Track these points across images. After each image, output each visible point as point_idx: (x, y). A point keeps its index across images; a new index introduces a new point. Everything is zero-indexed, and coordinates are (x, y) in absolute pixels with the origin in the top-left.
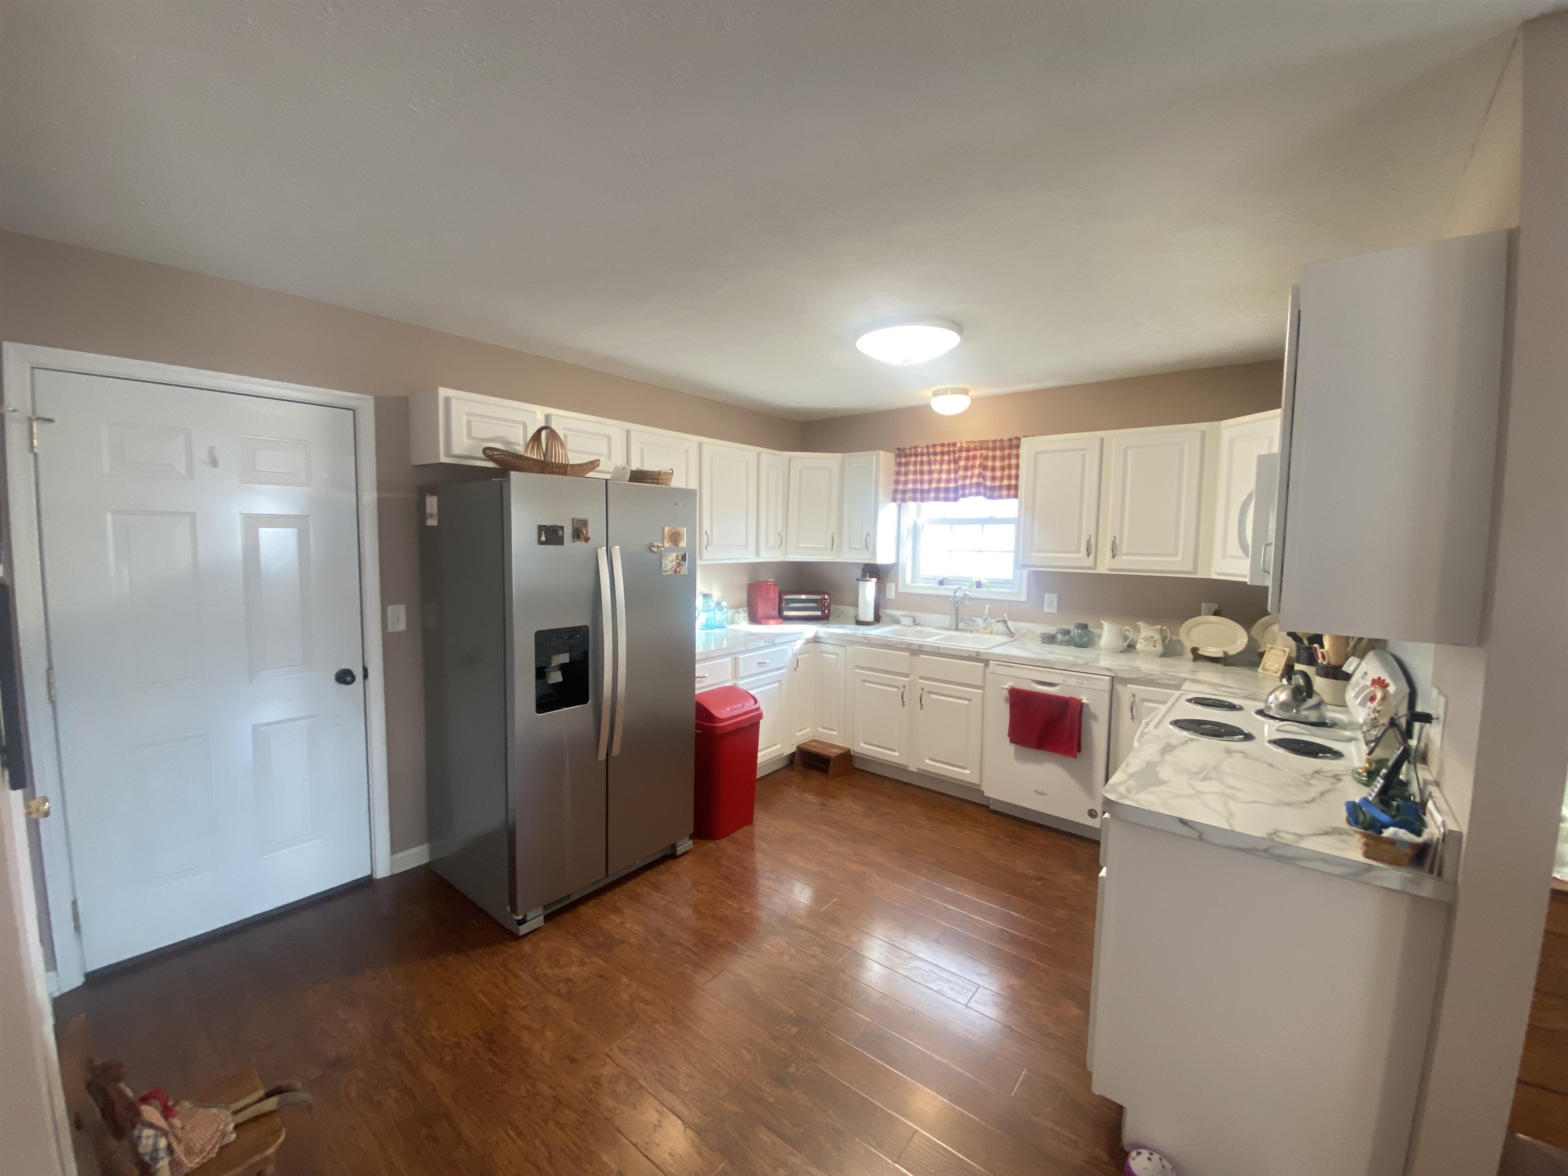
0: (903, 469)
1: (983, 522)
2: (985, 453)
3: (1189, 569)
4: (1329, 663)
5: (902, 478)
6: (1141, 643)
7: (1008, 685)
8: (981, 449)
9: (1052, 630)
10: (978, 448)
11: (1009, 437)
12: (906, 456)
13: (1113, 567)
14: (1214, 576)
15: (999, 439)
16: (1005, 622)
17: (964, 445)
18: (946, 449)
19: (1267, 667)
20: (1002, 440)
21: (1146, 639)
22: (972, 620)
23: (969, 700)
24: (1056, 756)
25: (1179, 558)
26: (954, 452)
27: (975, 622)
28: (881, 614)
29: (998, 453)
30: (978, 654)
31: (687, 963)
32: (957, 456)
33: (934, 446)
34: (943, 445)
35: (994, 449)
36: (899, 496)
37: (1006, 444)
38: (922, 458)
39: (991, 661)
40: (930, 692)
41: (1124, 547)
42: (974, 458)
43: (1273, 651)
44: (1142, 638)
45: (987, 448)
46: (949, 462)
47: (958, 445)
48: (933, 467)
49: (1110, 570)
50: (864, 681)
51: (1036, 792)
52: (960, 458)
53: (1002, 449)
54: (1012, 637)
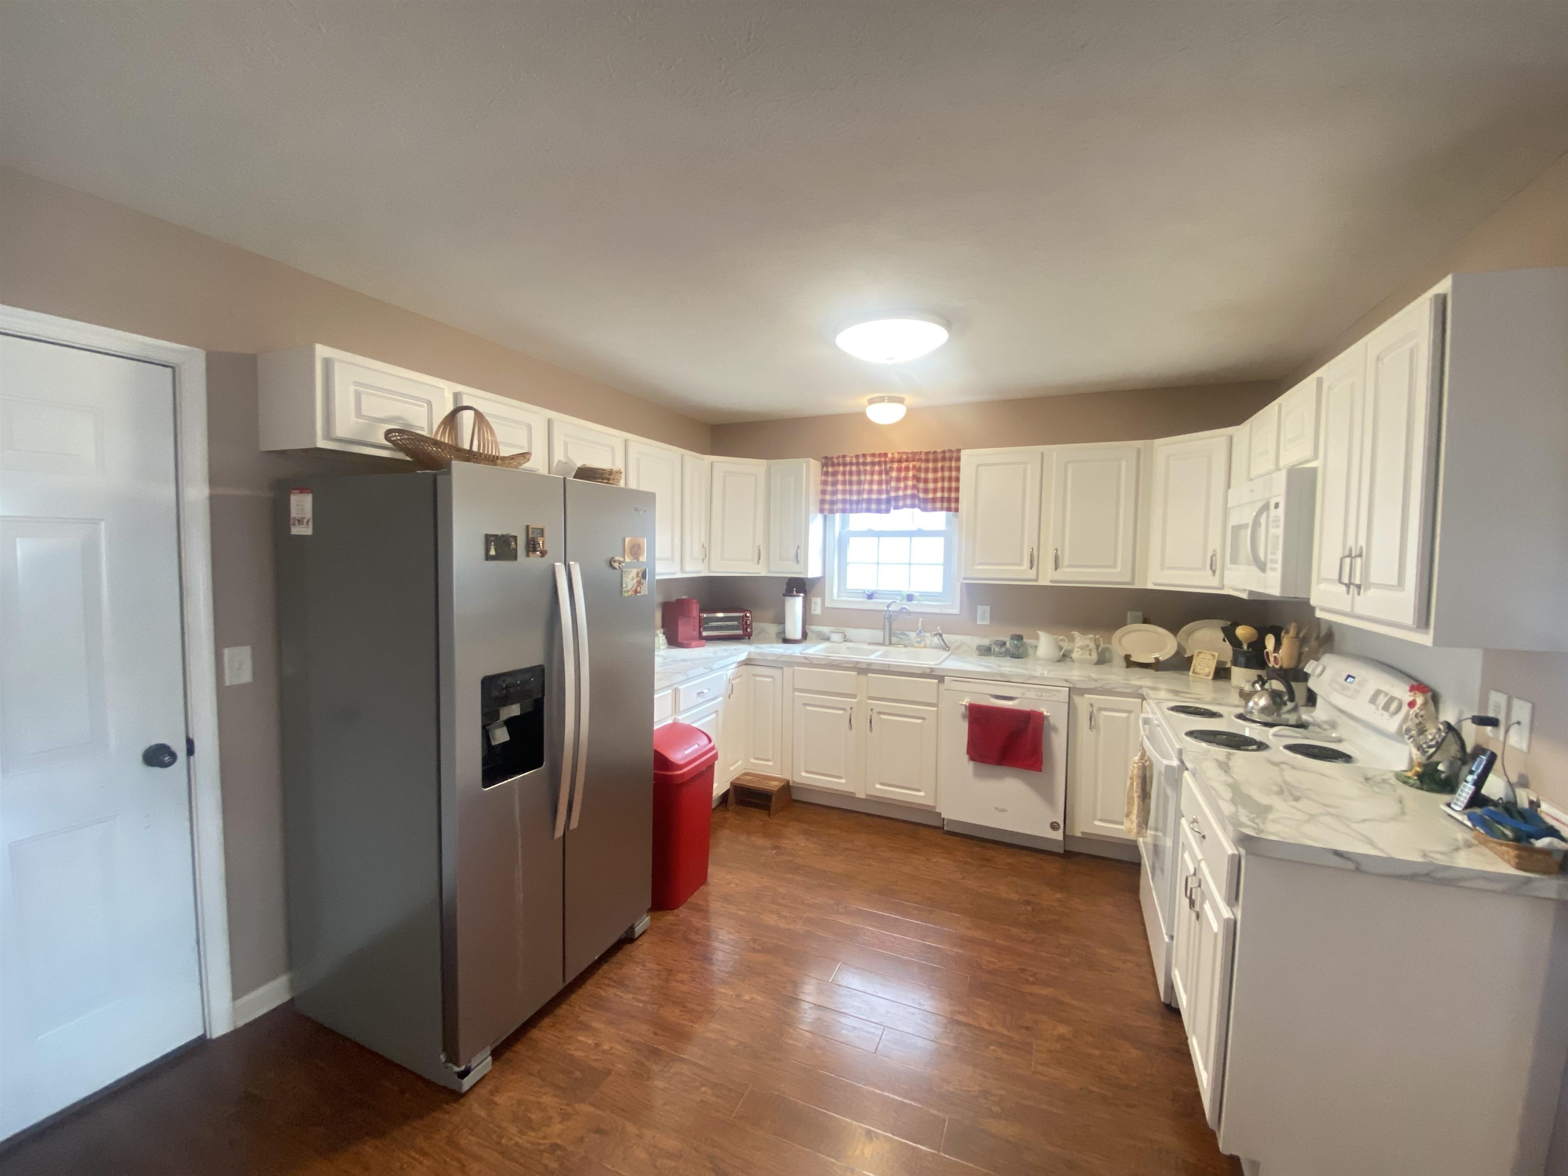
0: (830, 479)
1: (910, 534)
2: (917, 464)
3: (1127, 579)
4: (1281, 667)
5: (829, 488)
6: (1077, 652)
7: (966, 701)
8: (914, 460)
9: (986, 642)
10: (911, 459)
11: (943, 450)
12: (833, 465)
13: (1055, 578)
14: (1150, 586)
15: (932, 451)
16: (941, 635)
17: (896, 456)
18: (877, 460)
19: (1197, 670)
20: (935, 452)
21: (1082, 648)
22: (905, 634)
23: (923, 718)
24: (1018, 771)
25: (1118, 570)
26: (885, 463)
27: (907, 636)
28: (808, 631)
29: (931, 465)
30: (932, 670)
31: (703, 1085)
32: (888, 466)
33: (864, 456)
34: (873, 455)
35: (927, 461)
36: (827, 507)
37: (940, 456)
38: (851, 468)
39: (946, 677)
40: (880, 713)
41: (1065, 560)
42: (907, 469)
43: (1201, 656)
44: (1078, 648)
45: (920, 460)
46: (880, 473)
47: (890, 455)
48: (863, 478)
49: (1052, 581)
50: (805, 705)
51: (997, 809)
52: (891, 469)
53: (935, 460)
54: (948, 650)
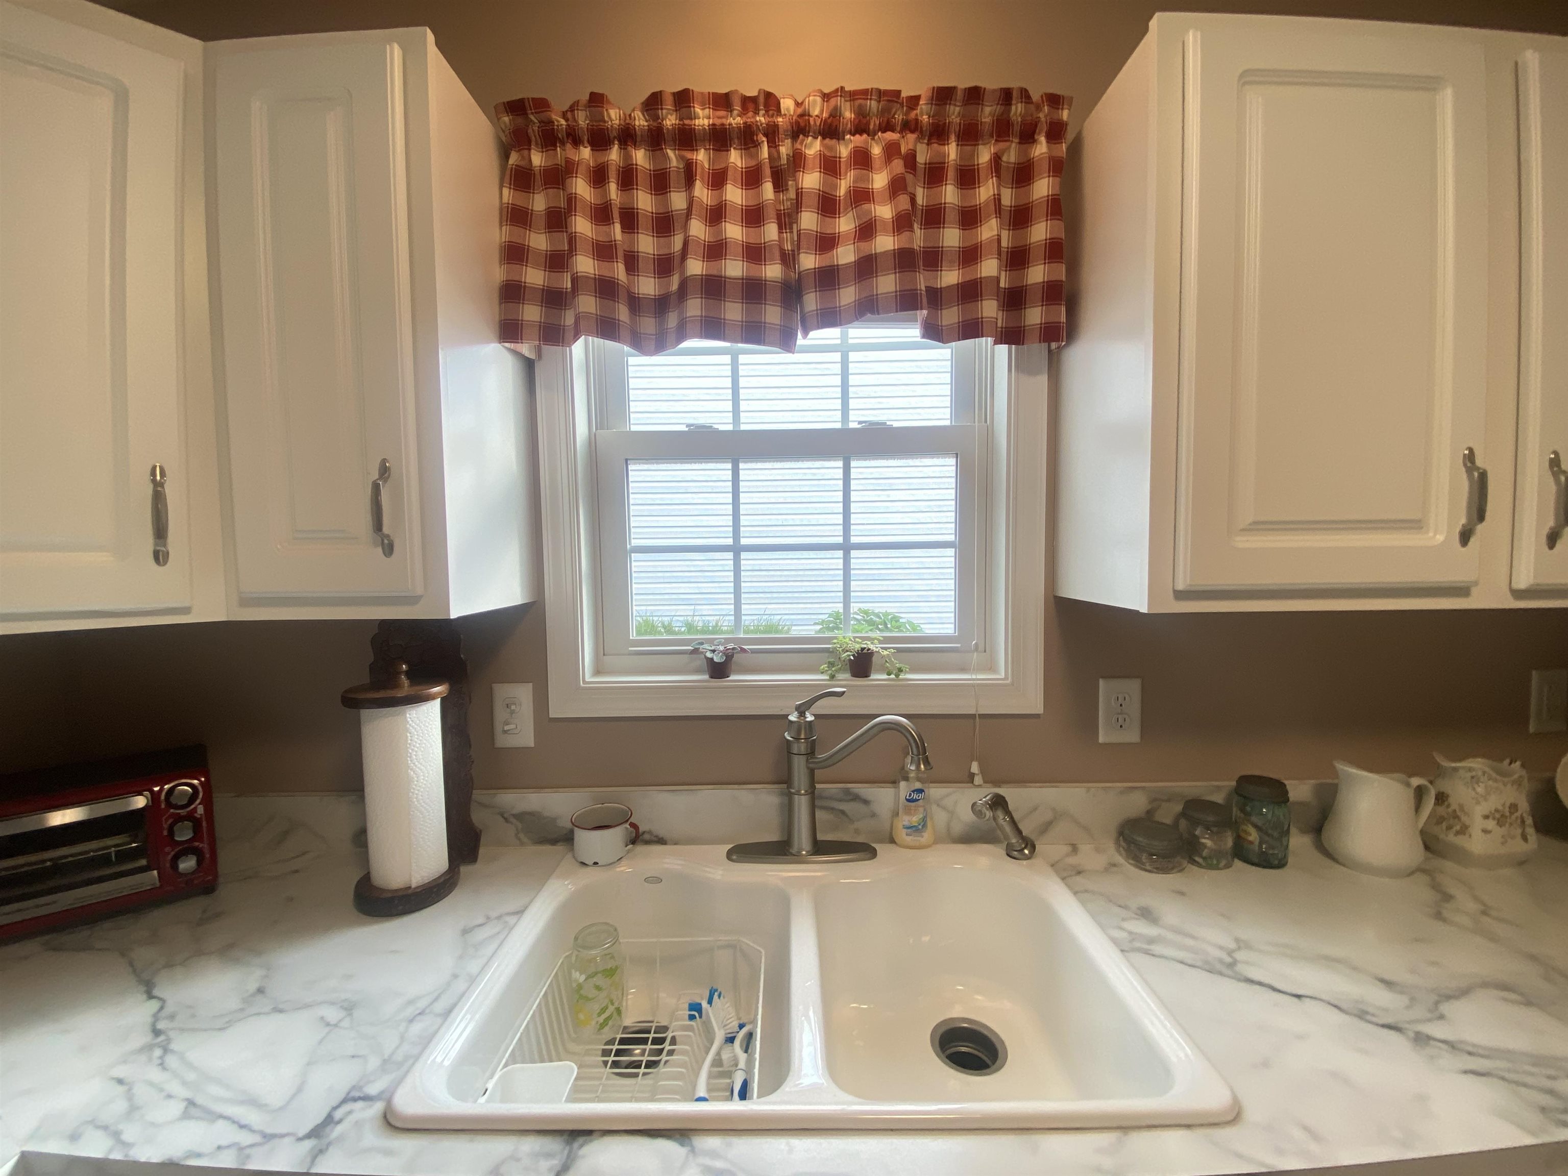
0: (539, 203)
2: (901, 143)
5: (539, 241)
6: (1485, 831)
8: (887, 127)
12: (550, 139)
17: (817, 109)
18: (735, 120)
22: (856, 798)
26: (772, 133)
27: (866, 802)
32: (785, 150)
33: (683, 99)
34: (722, 101)
35: (938, 131)
36: (531, 313)
37: (987, 113)
38: (627, 157)
42: (862, 159)
44: (1486, 817)
45: (910, 126)
46: (752, 179)
47: (787, 105)
48: (678, 201)
52: (798, 161)
54: (1028, 858)
